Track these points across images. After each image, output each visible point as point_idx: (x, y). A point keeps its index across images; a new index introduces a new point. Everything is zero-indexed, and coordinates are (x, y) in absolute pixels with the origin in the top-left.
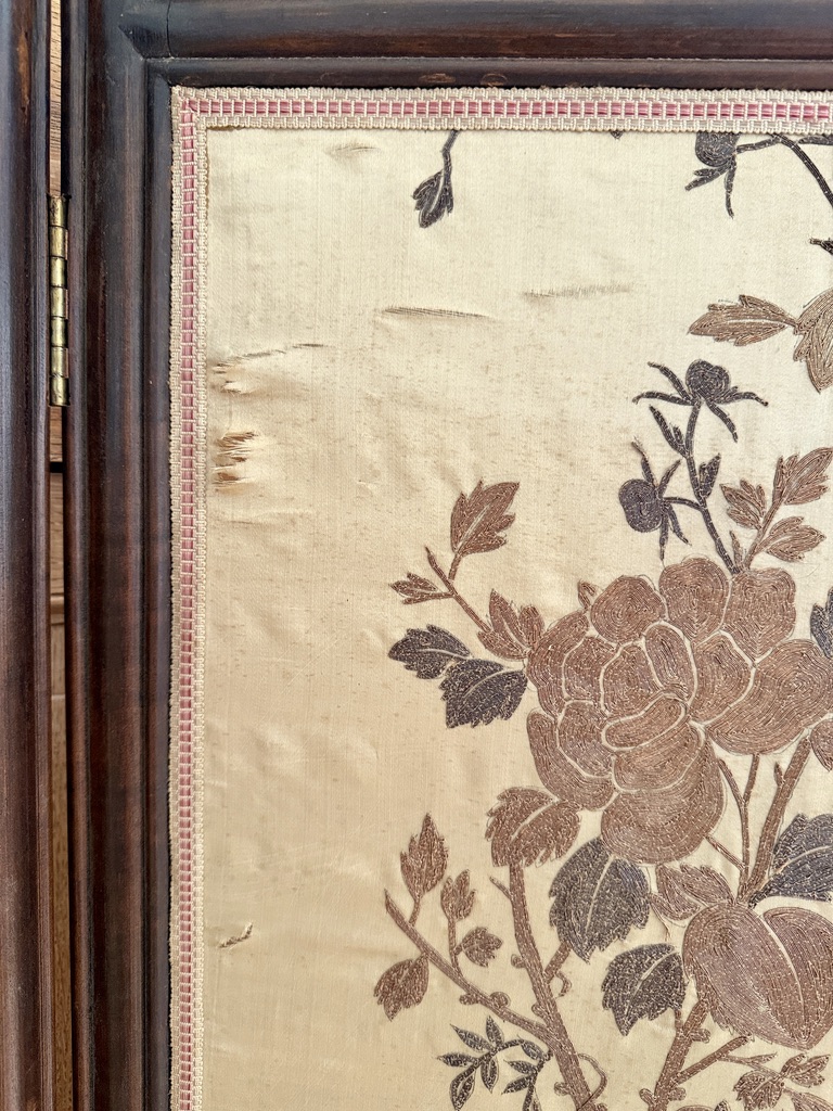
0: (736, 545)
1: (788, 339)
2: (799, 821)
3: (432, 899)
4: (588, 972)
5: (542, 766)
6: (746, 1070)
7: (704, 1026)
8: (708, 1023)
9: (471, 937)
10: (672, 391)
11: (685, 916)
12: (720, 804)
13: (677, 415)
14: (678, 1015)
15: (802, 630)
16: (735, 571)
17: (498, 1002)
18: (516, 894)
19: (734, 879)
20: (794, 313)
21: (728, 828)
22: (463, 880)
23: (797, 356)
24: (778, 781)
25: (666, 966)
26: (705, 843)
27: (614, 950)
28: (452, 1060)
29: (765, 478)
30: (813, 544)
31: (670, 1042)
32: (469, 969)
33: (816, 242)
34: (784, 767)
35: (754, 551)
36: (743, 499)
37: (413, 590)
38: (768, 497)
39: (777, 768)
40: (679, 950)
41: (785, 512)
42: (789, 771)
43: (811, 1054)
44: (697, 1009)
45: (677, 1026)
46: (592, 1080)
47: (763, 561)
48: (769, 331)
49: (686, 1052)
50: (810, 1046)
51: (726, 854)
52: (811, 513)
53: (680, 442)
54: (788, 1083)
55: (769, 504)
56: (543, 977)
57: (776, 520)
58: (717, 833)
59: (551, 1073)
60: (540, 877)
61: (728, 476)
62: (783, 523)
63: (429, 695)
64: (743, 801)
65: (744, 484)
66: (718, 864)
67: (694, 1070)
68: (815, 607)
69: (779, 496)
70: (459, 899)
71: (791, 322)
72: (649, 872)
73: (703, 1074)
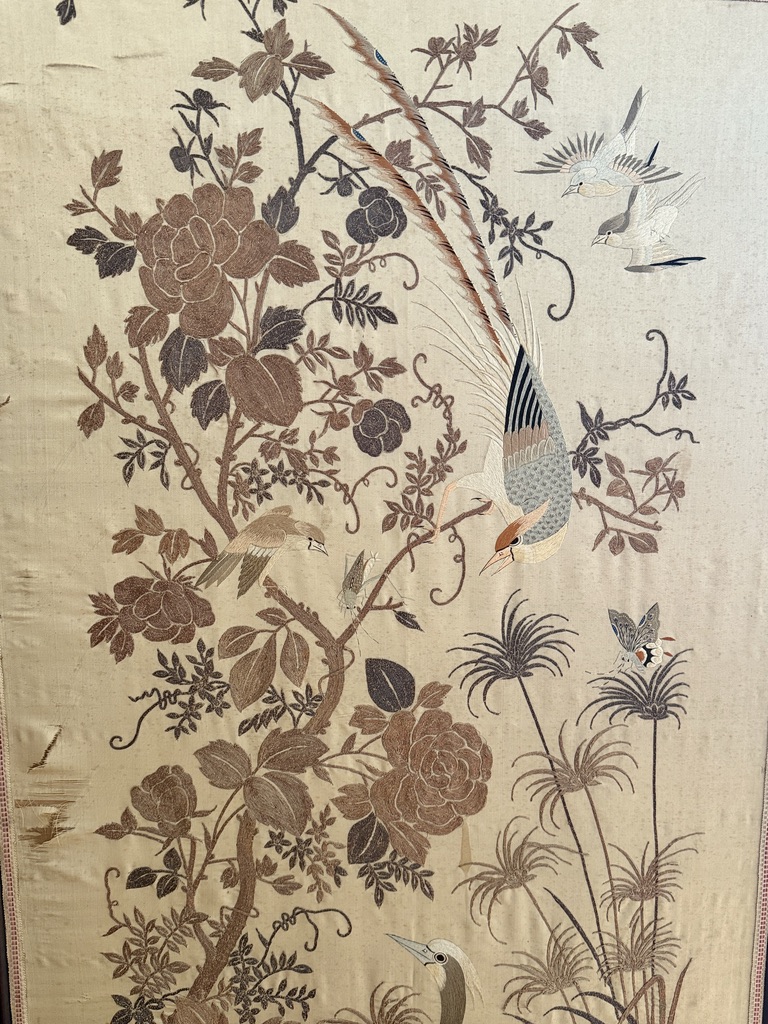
0: (224, 176)
1: (236, 78)
2: (270, 309)
3: (102, 368)
4: (183, 399)
5: (148, 294)
6: (263, 440)
7: (241, 420)
8: (243, 418)
9: (124, 386)
10: (187, 104)
11: (224, 364)
12: (233, 305)
13: (191, 115)
14: (228, 416)
15: (258, 216)
16: (225, 189)
17: (141, 421)
18: (142, 361)
19: (243, 341)
20: (238, 65)
21: (238, 317)
22: (116, 356)
23: (241, 86)
24: (258, 291)
25: (219, 391)
26: (228, 325)
27: (195, 385)
28: (122, 456)
29: (233, 144)
30: (258, 175)
31: (227, 430)
32: (125, 405)
33: (243, 32)
34: (259, 283)
35: (233, 179)
36: (225, 154)
37: (76, 208)
38: (236, 153)
39: (256, 284)
40: (224, 382)
41: (244, 160)
42: (262, 285)
43: (291, 428)
44: (236, 411)
45: (229, 421)
46: (192, 456)
47: (237, 183)
48: (227, 74)
49: (234, 435)
50: (290, 424)
51: (239, 329)
52: (256, 160)
53: (194, 128)
54: (283, 445)
55: (237, 156)
56: (162, 404)
57: (240, 164)
58: (234, 319)
59: (172, 456)
60: (154, 350)
61: (217, 144)
62: (244, 165)
63: (89, 263)
64: (243, 303)
65: (224, 146)
66: (236, 335)
67: (240, 443)
68: (263, 204)
69: (240, 151)
70: (116, 368)
71: (236, 70)
72: (205, 342)
73: (244, 444)
